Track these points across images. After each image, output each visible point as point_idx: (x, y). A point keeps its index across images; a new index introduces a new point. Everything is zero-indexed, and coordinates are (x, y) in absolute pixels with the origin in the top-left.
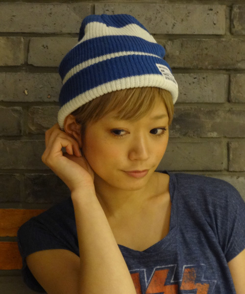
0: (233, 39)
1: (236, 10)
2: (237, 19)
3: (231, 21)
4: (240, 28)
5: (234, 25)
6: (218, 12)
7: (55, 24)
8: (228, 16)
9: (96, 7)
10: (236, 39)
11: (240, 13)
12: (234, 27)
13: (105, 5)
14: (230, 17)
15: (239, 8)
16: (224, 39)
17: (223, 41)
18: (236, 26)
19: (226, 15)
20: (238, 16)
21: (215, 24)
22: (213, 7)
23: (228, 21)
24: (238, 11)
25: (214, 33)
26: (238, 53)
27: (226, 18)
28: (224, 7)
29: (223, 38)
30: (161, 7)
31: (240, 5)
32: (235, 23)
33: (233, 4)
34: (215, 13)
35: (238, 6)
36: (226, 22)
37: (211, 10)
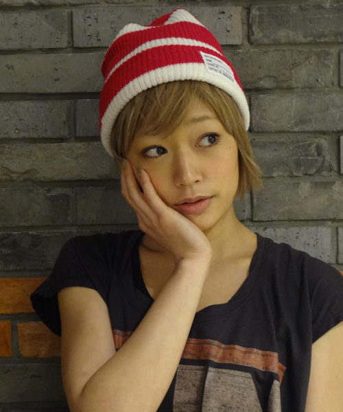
0: (252, 50)
1: (255, 12)
2: (257, 24)
3: (249, 26)
4: (261, 35)
5: (253, 32)
6: (231, 16)
7: (22, 37)
8: (245, 21)
9: (73, 13)
10: (257, 50)
11: (261, 16)
12: (253, 34)
13: (85, 11)
14: (248, 21)
15: (259, 9)
16: (240, 51)
17: (239, 53)
18: (255, 33)
19: (242, 19)
20: (257, 19)
21: (228, 31)
22: (225, 9)
23: (245, 26)
24: (258, 13)
25: (228, 43)
26: (260, 68)
27: (243, 23)
28: (240, 8)
29: (240, 49)
30: (157, 11)
31: (260, 6)
32: (254, 29)
33: (251, 5)
34: (229, 17)
35: (257, 7)
36: (243, 29)
37: (224, 13)
